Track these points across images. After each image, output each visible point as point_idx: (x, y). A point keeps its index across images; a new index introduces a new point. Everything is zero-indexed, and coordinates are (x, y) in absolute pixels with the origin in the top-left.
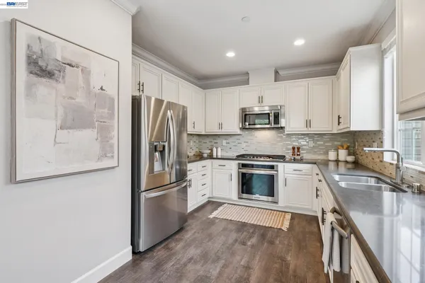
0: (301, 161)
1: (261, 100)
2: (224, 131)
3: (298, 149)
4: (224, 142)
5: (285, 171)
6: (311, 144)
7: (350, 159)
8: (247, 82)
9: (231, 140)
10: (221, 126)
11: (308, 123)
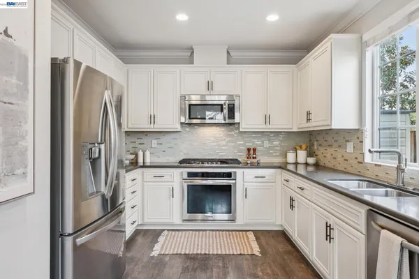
0: (258, 166)
1: (210, 86)
2: (158, 127)
3: (254, 150)
4: (155, 142)
5: (244, 179)
6: (267, 144)
7: (311, 160)
8: (190, 60)
9: (165, 139)
10: (153, 119)
11: (267, 119)
